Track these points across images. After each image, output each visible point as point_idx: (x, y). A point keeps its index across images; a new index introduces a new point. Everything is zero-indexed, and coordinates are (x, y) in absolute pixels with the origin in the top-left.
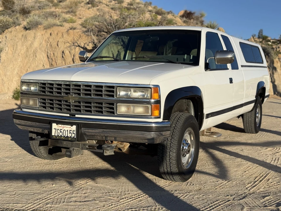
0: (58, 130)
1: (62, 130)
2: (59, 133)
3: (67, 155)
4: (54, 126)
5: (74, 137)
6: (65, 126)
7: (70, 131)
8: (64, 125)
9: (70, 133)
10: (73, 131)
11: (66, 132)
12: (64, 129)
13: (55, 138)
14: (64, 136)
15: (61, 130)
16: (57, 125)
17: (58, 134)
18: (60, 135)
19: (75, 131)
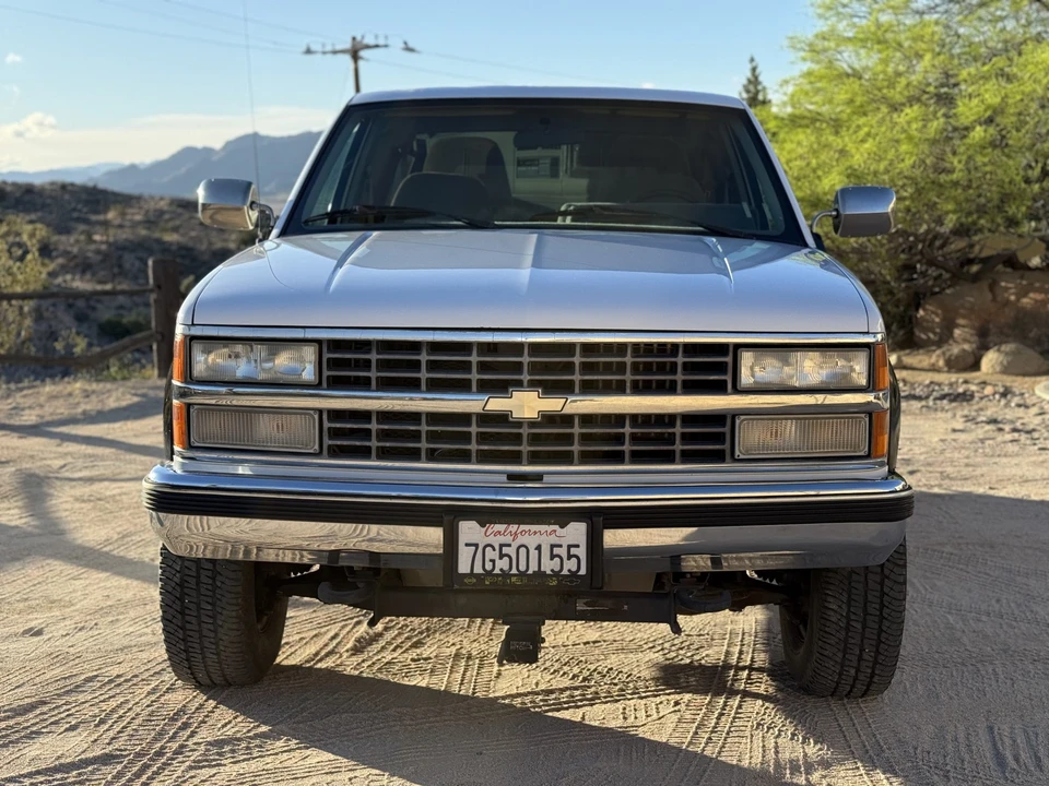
0: (488, 549)
1: (509, 545)
2: (493, 561)
3: (516, 651)
4: (469, 530)
5: (573, 574)
6: (523, 527)
7: (552, 546)
8: (519, 524)
9: (552, 557)
10: (569, 547)
11: (534, 554)
12: (521, 540)
13: (474, 584)
14: (522, 574)
15: (501, 546)
16: (483, 525)
17: (489, 566)
18: (497, 571)
19: (577, 546)
